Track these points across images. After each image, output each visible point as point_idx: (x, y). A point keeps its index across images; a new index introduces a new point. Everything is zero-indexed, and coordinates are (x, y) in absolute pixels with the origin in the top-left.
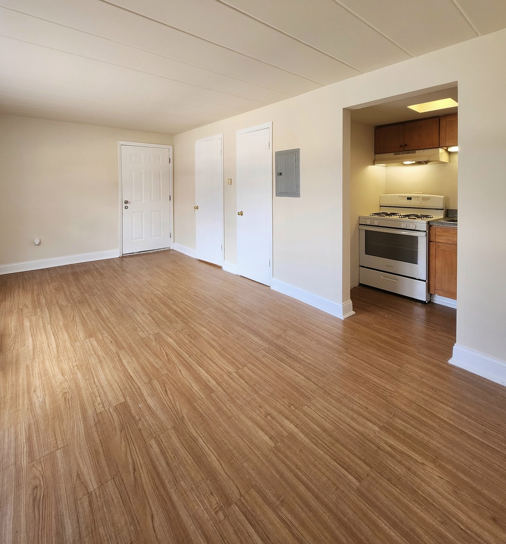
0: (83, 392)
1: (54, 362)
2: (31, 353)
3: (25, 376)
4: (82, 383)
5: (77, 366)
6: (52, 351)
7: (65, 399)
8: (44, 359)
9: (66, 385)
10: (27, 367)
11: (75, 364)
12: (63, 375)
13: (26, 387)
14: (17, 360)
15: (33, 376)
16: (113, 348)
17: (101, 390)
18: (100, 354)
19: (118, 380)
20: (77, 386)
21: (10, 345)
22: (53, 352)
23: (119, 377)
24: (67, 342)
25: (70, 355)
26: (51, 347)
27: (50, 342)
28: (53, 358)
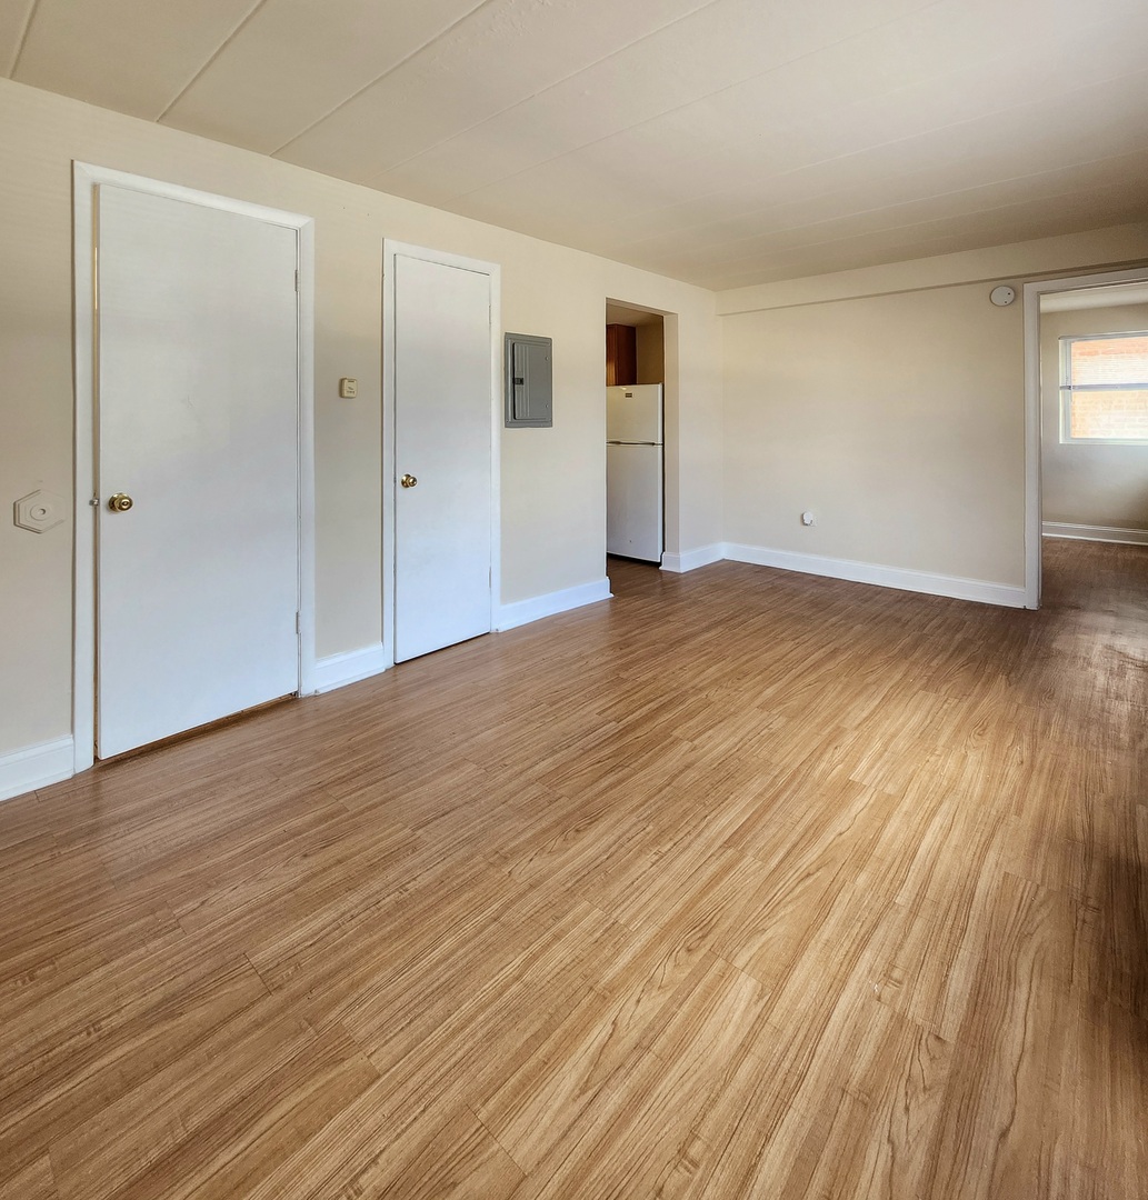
0: (956, 722)
1: (964, 785)
2: (997, 841)
3: (1029, 796)
4: (948, 731)
5: (932, 754)
6: (952, 812)
7: (984, 730)
8: (979, 805)
9: (971, 742)
10: (1019, 812)
11: (933, 759)
12: (965, 756)
13: (1034, 777)
14: (1036, 842)
15: (1015, 787)
16: (849, 740)
17: (934, 710)
18: (879, 745)
19: (903, 705)
20: (958, 730)
21: (1044, 912)
22: (950, 808)
23: (896, 707)
24: (904, 809)
25: (927, 778)
26: (947, 822)
27: (940, 838)
28: (961, 794)
